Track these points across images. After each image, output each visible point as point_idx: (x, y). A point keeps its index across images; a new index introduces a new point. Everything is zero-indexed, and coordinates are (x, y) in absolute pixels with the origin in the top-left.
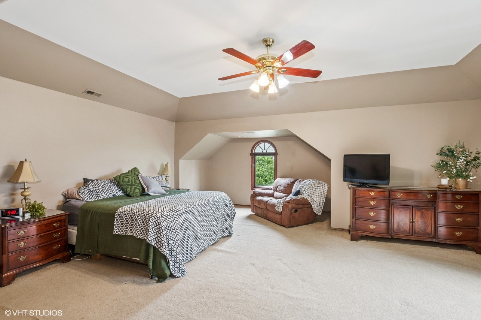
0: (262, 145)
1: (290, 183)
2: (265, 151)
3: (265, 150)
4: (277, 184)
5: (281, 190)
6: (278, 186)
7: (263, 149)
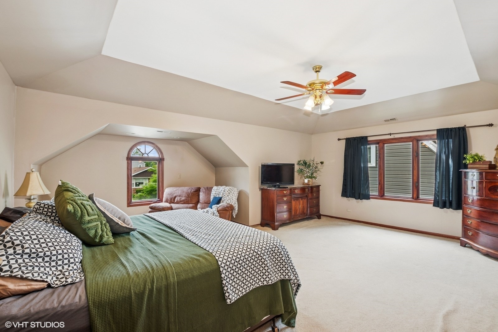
0: (142, 148)
1: (194, 192)
2: (145, 156)
3: (145, 153)
4: (172, 195)
5: (183, 201)
6: (175, 197)
7: (144, 152)
